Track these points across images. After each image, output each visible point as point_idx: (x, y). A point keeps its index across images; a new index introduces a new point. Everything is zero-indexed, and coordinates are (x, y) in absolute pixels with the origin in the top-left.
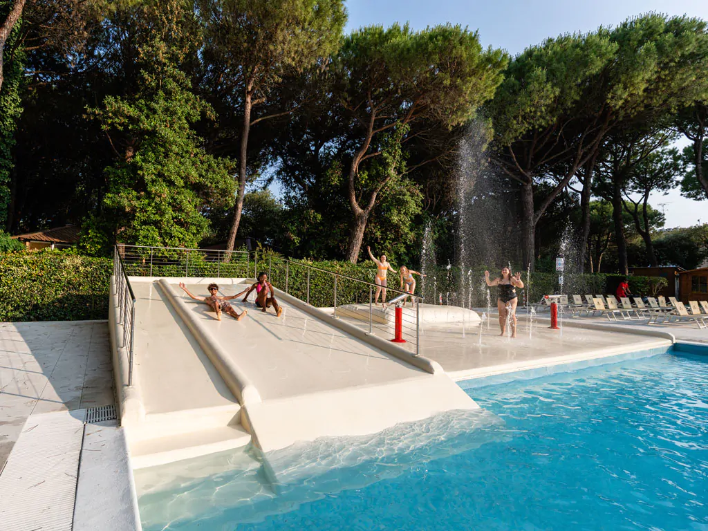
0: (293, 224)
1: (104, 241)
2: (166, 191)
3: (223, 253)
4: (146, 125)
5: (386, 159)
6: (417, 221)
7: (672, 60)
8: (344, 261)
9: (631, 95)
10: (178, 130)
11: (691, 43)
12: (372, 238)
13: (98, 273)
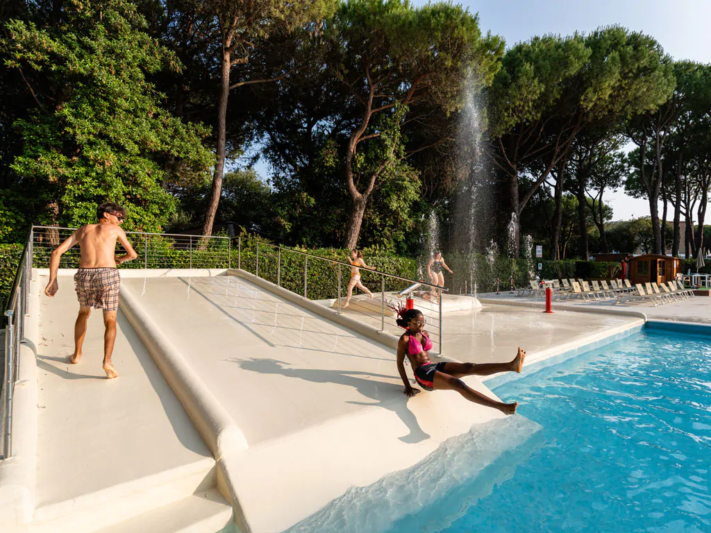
0: (283, 208)
1: (18, 222)
2: (112, 158)
3: (197, 238)
4: (78, 66)
5: (384, 140)
6: (416, 208)
7: (631, 71)
8: (342, 249)
9: (599, 99)
10: (127, 79)
11: (645, 57)
12: (370, 225)
13: (9, 265)
